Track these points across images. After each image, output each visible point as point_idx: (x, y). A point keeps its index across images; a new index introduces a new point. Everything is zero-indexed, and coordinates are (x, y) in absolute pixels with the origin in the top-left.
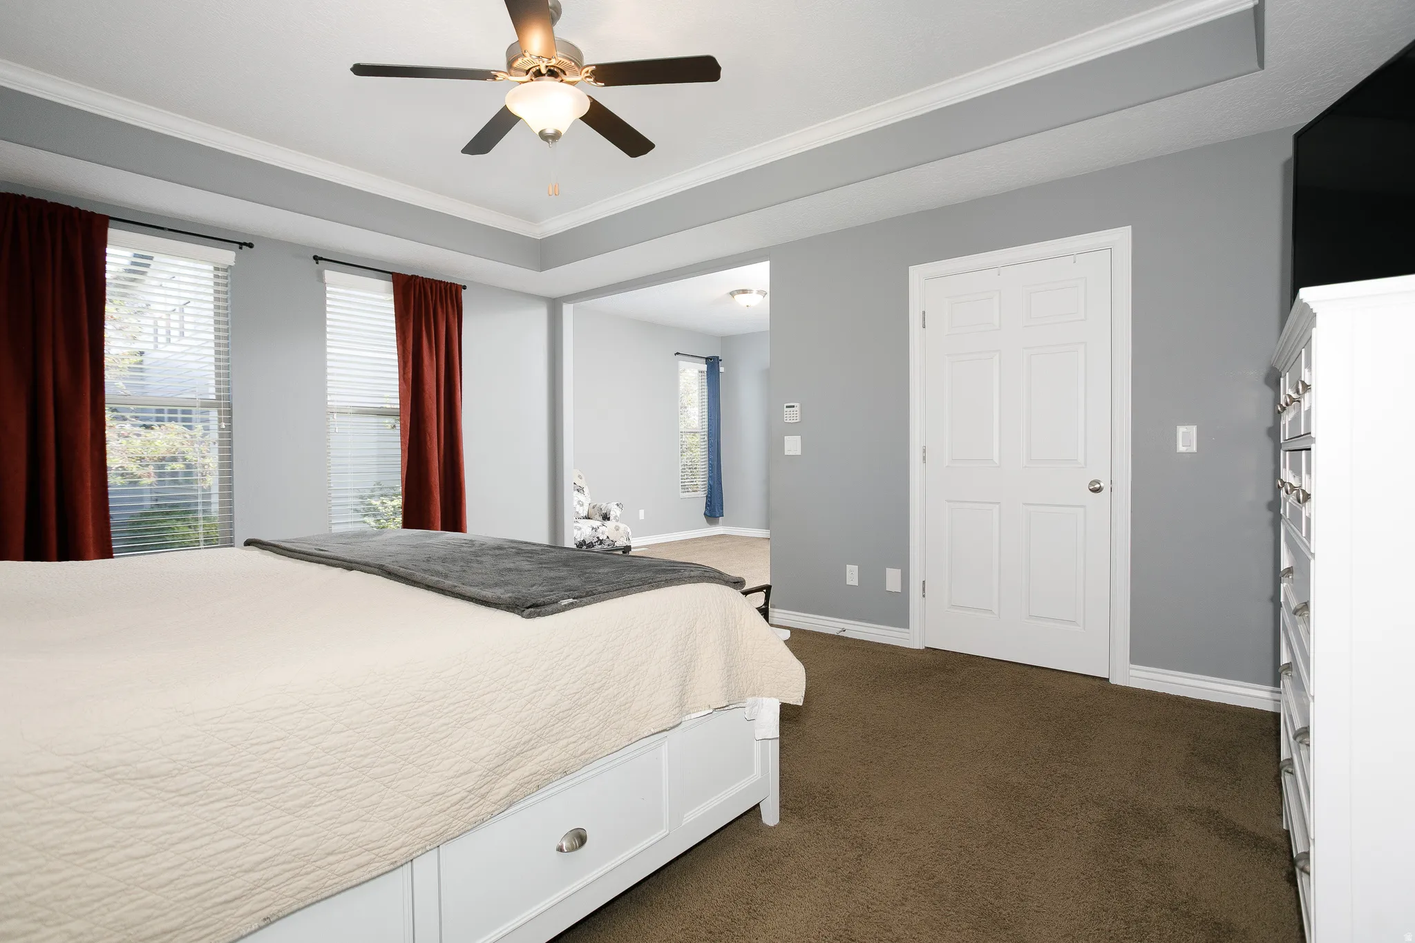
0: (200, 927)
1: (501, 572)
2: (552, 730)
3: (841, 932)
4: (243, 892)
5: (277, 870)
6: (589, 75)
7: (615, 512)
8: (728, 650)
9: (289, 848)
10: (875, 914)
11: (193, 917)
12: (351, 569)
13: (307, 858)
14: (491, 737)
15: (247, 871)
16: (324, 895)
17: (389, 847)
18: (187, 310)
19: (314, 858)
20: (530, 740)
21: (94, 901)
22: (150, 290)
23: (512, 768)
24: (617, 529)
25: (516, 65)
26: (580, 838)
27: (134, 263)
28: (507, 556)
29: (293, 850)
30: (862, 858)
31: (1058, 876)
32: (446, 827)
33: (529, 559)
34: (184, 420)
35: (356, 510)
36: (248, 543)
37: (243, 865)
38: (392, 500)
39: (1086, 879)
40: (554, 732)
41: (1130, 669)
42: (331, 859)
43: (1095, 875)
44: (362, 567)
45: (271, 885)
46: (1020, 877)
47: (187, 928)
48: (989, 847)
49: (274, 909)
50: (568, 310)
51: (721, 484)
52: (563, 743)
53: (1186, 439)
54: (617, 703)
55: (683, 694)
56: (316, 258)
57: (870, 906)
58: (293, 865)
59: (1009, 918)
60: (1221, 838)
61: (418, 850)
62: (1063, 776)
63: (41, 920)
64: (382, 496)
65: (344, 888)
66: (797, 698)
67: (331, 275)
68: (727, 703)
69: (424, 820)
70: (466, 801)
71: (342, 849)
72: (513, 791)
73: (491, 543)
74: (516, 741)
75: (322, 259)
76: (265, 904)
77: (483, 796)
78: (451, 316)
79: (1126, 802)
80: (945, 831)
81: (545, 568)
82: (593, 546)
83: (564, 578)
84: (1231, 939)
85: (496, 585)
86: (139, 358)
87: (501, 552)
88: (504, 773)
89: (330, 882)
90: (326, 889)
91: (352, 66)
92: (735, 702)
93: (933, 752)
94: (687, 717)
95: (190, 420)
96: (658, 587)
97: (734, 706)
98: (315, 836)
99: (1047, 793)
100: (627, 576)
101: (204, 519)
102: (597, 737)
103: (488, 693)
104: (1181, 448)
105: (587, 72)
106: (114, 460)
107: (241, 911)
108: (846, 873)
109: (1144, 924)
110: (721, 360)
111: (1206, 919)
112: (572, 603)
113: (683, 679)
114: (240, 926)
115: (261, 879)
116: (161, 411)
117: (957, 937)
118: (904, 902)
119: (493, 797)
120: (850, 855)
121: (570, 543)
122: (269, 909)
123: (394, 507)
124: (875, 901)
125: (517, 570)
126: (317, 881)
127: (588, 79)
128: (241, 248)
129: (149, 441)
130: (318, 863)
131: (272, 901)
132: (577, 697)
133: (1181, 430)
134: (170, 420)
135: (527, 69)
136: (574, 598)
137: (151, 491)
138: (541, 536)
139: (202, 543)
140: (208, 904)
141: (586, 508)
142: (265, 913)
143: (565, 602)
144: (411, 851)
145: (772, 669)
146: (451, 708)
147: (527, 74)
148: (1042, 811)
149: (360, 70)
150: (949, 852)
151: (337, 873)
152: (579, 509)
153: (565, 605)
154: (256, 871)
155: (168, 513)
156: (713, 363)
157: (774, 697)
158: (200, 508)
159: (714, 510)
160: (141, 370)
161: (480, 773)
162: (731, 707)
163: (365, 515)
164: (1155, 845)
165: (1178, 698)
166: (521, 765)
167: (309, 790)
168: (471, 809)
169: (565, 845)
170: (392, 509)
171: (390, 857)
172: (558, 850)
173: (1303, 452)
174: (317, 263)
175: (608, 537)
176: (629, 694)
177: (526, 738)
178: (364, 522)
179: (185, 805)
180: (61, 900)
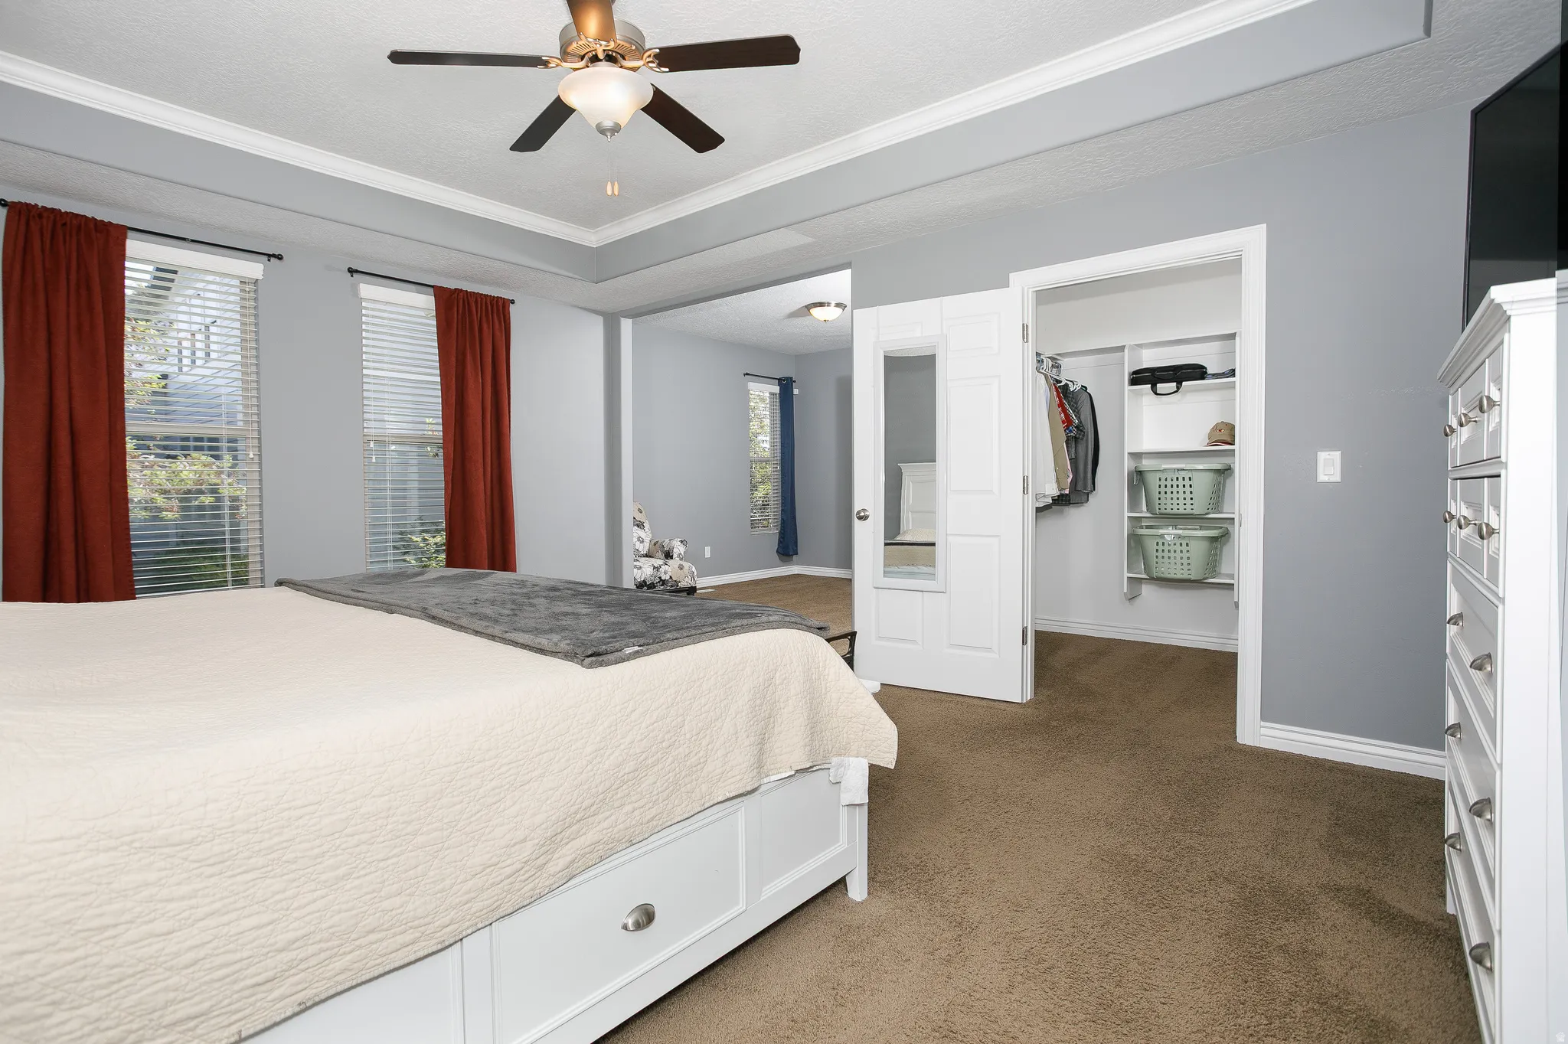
0: (230, 1012)
1: (555, 616)
2: (617, 793)
3: (940, 1023)
4: (276, 974)
5: (311, 950)
6: (651, 59)
7: (678, 549)
8: (811, 704)
9: (324, 926)
10: (978, 1002)
11: (221, 1002)
12: (392, 612)
13: (345, 936)
14: (549, 802)
15: (280, 951)
16: (364, 978)
17: (437, 924)
18: (213, 329)
19: (353, 936)
20: (592, 805)
21: (113, 983)
22: (174, 308)
23: (572, 837)
24: (681, 568)
25: (570, 49)
26: (646, 917)
27: (156, 278)
28: (562, 599)
29: (330, 928)
30: (962, 938)
31: (1187, 962)
32: (499, 903)
33: (587, 602)
34: (210, 449)
35: (395, 547)
36: (280, 583)
37: (276, 943)
38: (434, 537)
39: (1219, 966)
40: (619, 796)
41: (1261, 727)
42: (373, 937)
43: (1229, 962)
44: (403, 610)
45: (306, 966)
46: (1144, 963)
47: (215, 1013)
48: (1106, 927)
49: (309, 993)
50: (626, 325)
51: (794, 518)
52: (628, 808)
53: (1329, 467)
54: (688, 763)
55: (761, 753)
56: (351, 271)
57: (972, 994)
58: (330, 944)
59: (1131, 1010)
60: (1374, 922)
61: (468, 928)
62: (1188, 848)
63: (53, 1003)
64: (423, 531)
65: (387, 970)
66: (889, 760)
67: (368, 290)
68: (810, 764)
69: (473, 895)
70: (522, 872)
71: (385, 926)
72: (573, 861)
73: (543, 583)
74: (576, 807)
75: (357, 271)
76: (300, 987)
77: (541, 867)
78: (498, 333)
79: (1261, 879)
80: (1055, 909)
81: (606, 611)
82: (655, 587)
83: (628, 624)
84: (1392, 1040)
85: (551, 631)
86: (163, 382)
87: (558, 594)
88: (563, 842)
89: (372, 963)
90: (368, 971)
91: (388, 53)
92: (819, 763)
93: (1039, 819)
94: (765, 780)
95: (217, 449)
96: (733, 634)
97: (818, 767)
98: (354, 912)
99: (1170, 867)
100: (698, 621)
101: (233, 557)
102: (667, 802)
103: (546, 752)
104: (1322, 478)
105: (649, 56)
106: (136, 492)
107: (276, 994)
108: (944, 955)
109: (1288, 1020)
110: (795, 381)
111: (1360, 1016)
112: (637, 652)
113: (762, 737)
114: (272, 1011)
115: (295, 959)
116: (186, 439)
117: (1072, 1031)
118: (1010, 989)
119: (552, 868)
120: (948, 935)
121: (629, 583)
122: (304, 993)
123: (436, 544)
124: (978, 988)
125: (573, 613)
126: (358, 961)
127: (651, 65)
128: (269, 260)
129: (174, 473)
130: (357, 943)
131: (307, 985)
132: (644, 756)
133: (1322, 456)
134: (197, 448)
135: (582, 54)
136: (639, 646)
137: (177, 526)
138: (597, 576)
139: (230, 583)
140: (236, 987)
141: (647, 545)
142: (300, 997)
143: (629, 650)
144: (460, 929)
145: (859, 725)
146: (503, 769)
147: (582, 60)
148: (1165, 888)
149: (398, 57)
150: (1061, 933)
151: (380, 954)
152: (638, 545)
153: (630, 654)
154: (290, 951)
155: (194, 551)
156: (786, 385)
157: (863, 757)
158: (228, 545)
159: (787, 548)
160: (165, 394)
161: (537, 841)
162: (815, 769)
163: (405, 553)
164: (1297, 928)
165: (1316, 760)
166: (581, 833)
167: (347, 860)
168: (527, 882)
169: (630, 922)
170: (434, 546)
171: (439, 934)
172: (623, 928)
173: (1486, 479)
174: (352, 276)
175: (671, 577)
176: (701, 755)
177: (586, 803)
178: (405, 561)
179: (211, 876)
180: (76, 981)
